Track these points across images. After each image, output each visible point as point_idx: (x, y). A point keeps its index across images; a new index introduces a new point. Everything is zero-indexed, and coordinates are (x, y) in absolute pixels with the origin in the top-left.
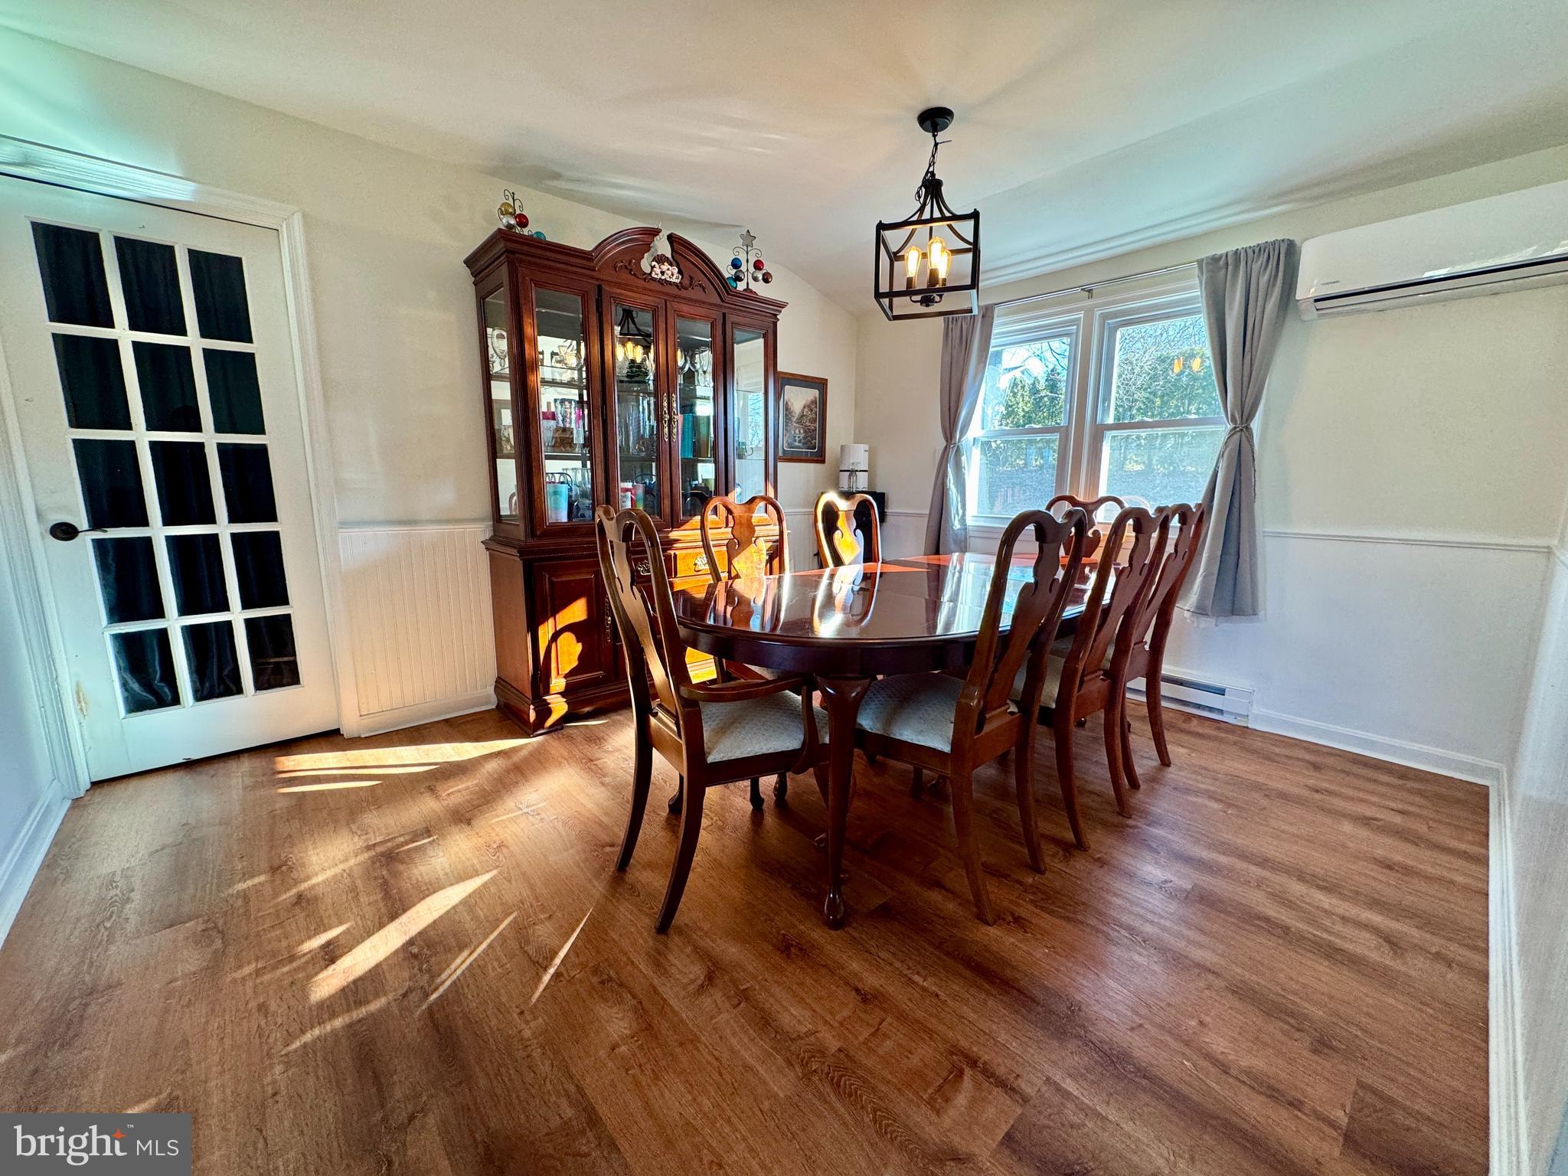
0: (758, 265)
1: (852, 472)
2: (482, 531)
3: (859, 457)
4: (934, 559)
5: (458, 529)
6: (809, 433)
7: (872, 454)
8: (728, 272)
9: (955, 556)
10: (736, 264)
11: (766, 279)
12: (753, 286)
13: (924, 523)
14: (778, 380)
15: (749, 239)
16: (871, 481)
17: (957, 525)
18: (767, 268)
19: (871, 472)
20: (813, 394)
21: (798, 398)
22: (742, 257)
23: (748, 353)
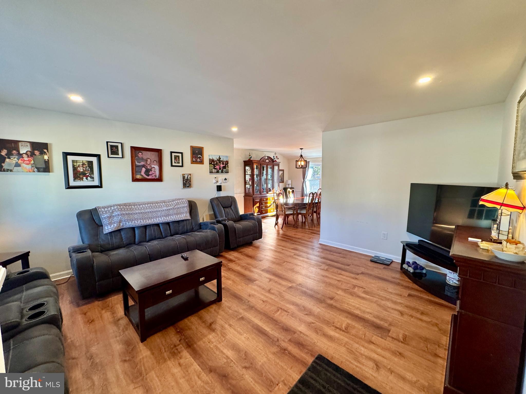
0: (277, 157)
1: (289, 184)
2: (243, 195)
3: (290, 182)
4: (302, 197)
5: (240, 194)
6: (282, 178)
7: (291, 181)
8: (273, 158)
9: (305, 197)
10: (274, 157)
11: (278, 159)
12: (276, 160)
13: (300, 192)
14: (279, 170)
15: (275, 154)
16: (291, 186)
17: (305, 193)
18: (278, 157)
19: (291, 184)
20: (282, 172)
21: (281, 172)
22: (275, 156)
23: (276, 168)
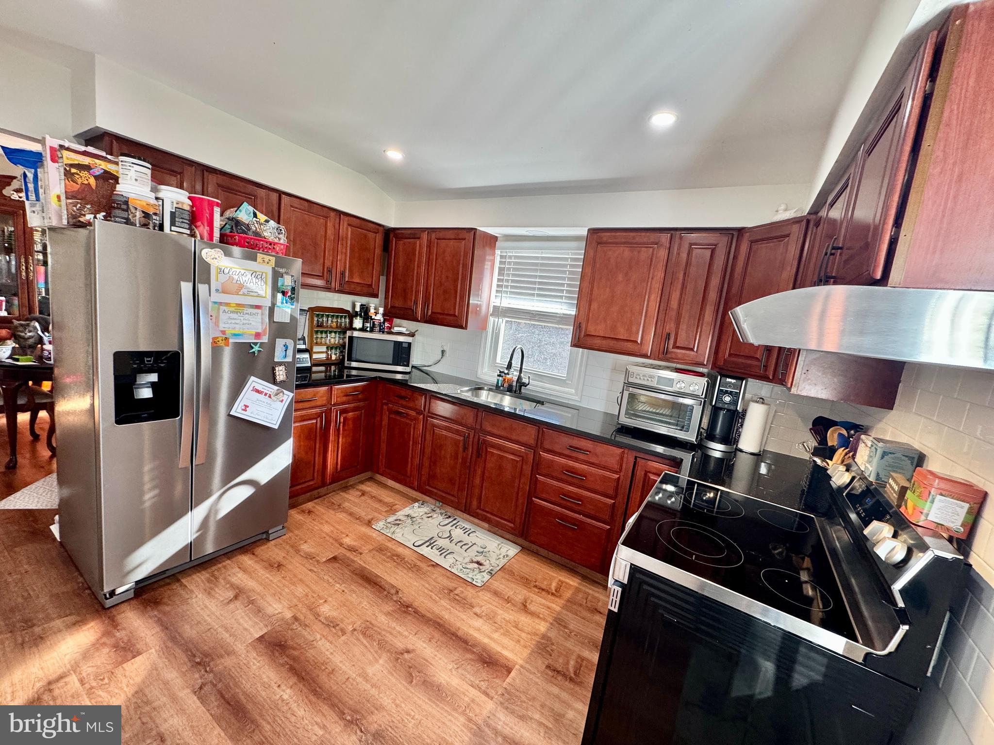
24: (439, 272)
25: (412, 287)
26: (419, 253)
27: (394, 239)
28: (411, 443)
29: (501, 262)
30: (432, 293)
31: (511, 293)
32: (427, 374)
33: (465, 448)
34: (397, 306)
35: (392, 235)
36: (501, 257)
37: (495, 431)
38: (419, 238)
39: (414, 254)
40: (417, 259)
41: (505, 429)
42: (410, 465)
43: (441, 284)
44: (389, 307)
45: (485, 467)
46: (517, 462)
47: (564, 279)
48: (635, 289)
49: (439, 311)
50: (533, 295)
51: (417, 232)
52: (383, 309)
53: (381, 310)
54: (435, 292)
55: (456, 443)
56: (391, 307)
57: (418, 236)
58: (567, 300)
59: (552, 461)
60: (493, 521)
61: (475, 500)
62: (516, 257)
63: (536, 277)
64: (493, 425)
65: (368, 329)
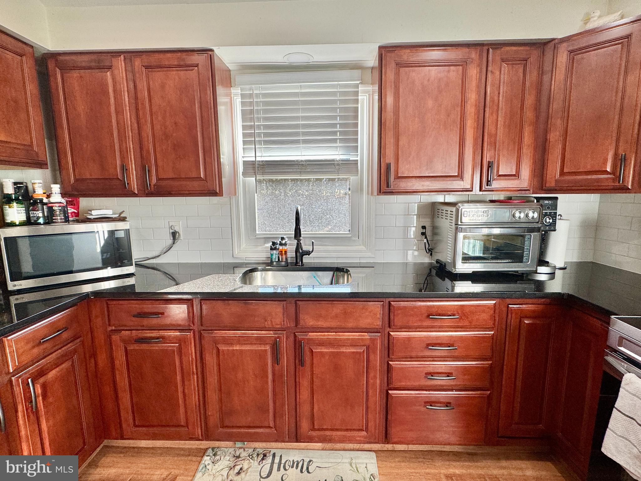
24: (160, 118)
25: (112, 146)
26: (115, 91)
27: (58, 71)
28: (179, 378)
29: (243, 104)
30: (152, 151)
31: (266, 142)
32: (153, 268)
33: (276, 359)
34: (89, 177)
35: (51, 65)
36: (243, 96)
37: (321, 323)
38: (110, 68)
39: (106, 93)
40: (112, 101)
41: (336, 316)
42: (182, 410)
43: (167, 136)
44: (72, 180)
45: (312, 374)
46: (359, 353)
47: (335, 118)
48: (448, 116)
49: (171, 175)
50: (297, 142)
51: (103, 57)
52: (58, 186)
53: (56, 188)
54: (158, 149)
55: (261, 355)
56: (76, 180)
57: (107, 64)
58: (343, 143)
59: (409, 339)
60: (336, 439)
61: (304, 420)
62: (265, 95)
63: (297, 118)
64: (318, 317)
65: (41, 221)
